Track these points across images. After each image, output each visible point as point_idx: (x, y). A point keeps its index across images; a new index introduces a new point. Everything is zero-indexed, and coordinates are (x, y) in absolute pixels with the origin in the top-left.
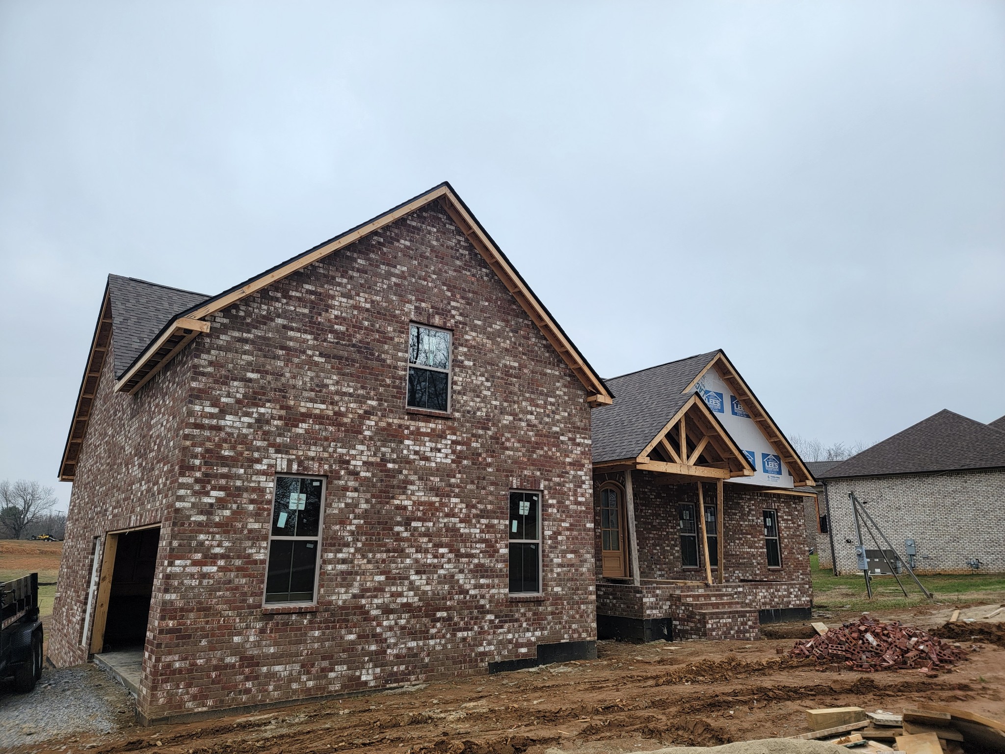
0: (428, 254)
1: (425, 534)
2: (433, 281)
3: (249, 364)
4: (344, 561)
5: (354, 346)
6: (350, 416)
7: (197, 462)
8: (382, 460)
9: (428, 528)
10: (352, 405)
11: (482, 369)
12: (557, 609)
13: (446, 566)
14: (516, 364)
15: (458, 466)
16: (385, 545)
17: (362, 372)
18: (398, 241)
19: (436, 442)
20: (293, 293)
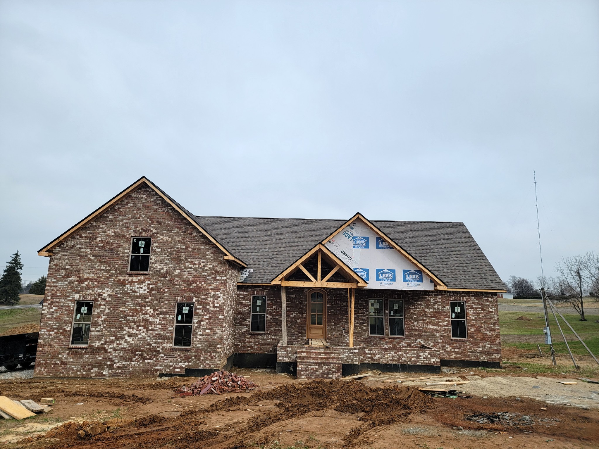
0: (141, 207)
1: (133, 322)
2: (143, 218)
3: (67, 263)
4: (98, 331)
5: (106, 251)
6: (104, 278)
7: (49, 298)
8: (116, 293)
9: (134, 319)
10: (104, 274)
11: (165, 252)
12: (198, 354)
13: (142, 334)
14: (184, 247)
15: (150, 294)
16: (115, 326)
17: (109, 260)
18: (127, 205)
19: (140, 285)
20: (83, 235)
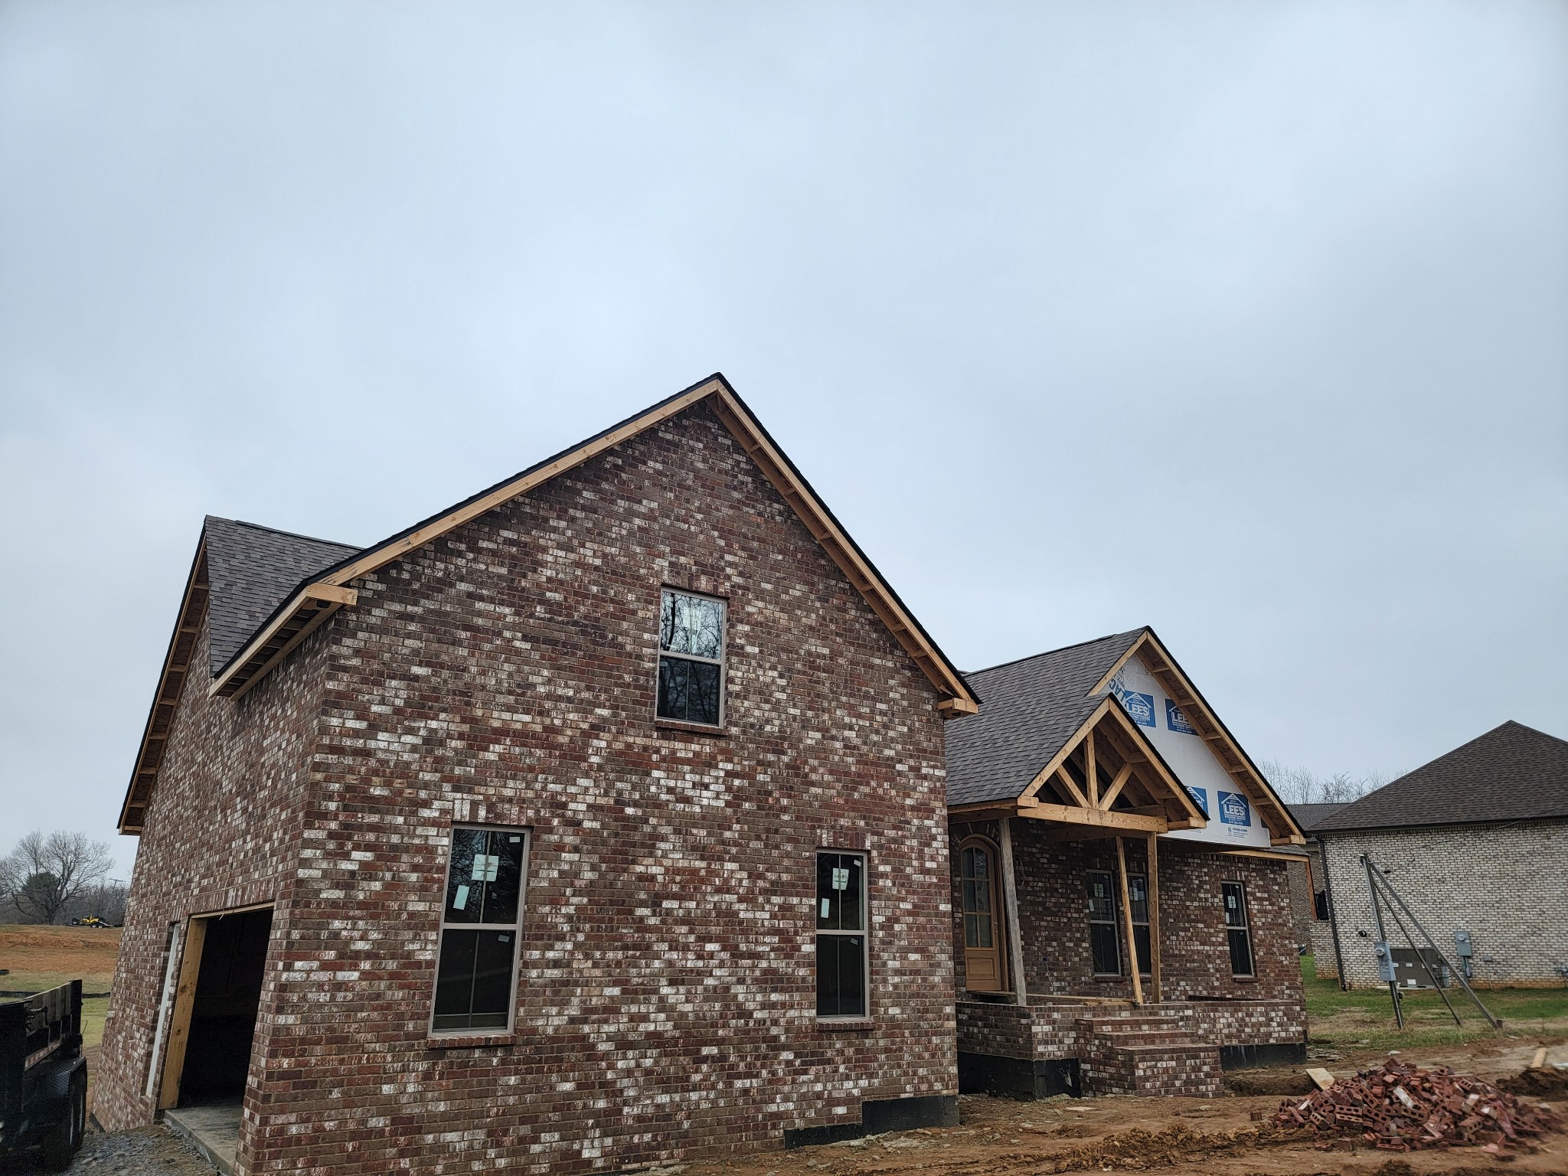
0: (689, 482)
1: (683, 922)
2: (698, 523)
3: (416, 652)
4: (556, 964)
5: (575, 623)
6: (569, 732)
7: (332, 806)
8: (617, 802)
9: (689, 911)
10: (571, 716)
11: (773, 659)
12: (893, 1043)
13: (717, 972)
14: (826, 651)
15: (735, 812)
16: (621, 938)
17: (588, 665)
18: (645, 463)
19: (702, 774)
20: (484, 544)
